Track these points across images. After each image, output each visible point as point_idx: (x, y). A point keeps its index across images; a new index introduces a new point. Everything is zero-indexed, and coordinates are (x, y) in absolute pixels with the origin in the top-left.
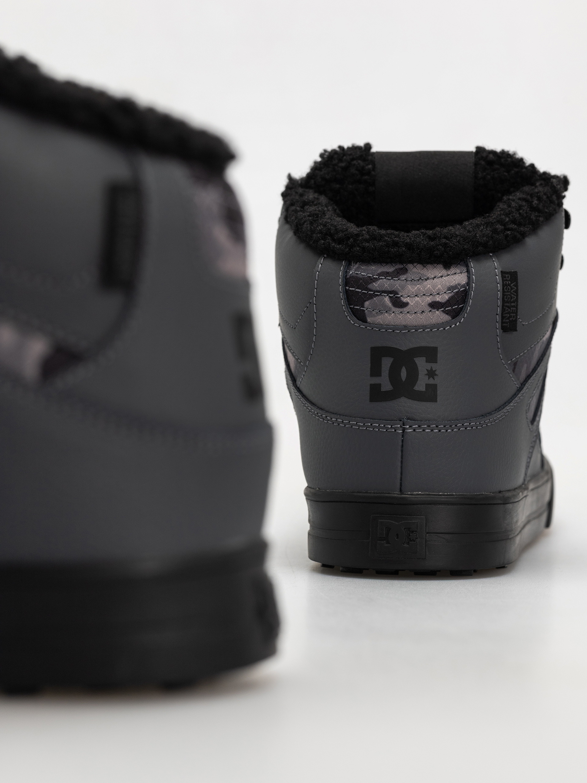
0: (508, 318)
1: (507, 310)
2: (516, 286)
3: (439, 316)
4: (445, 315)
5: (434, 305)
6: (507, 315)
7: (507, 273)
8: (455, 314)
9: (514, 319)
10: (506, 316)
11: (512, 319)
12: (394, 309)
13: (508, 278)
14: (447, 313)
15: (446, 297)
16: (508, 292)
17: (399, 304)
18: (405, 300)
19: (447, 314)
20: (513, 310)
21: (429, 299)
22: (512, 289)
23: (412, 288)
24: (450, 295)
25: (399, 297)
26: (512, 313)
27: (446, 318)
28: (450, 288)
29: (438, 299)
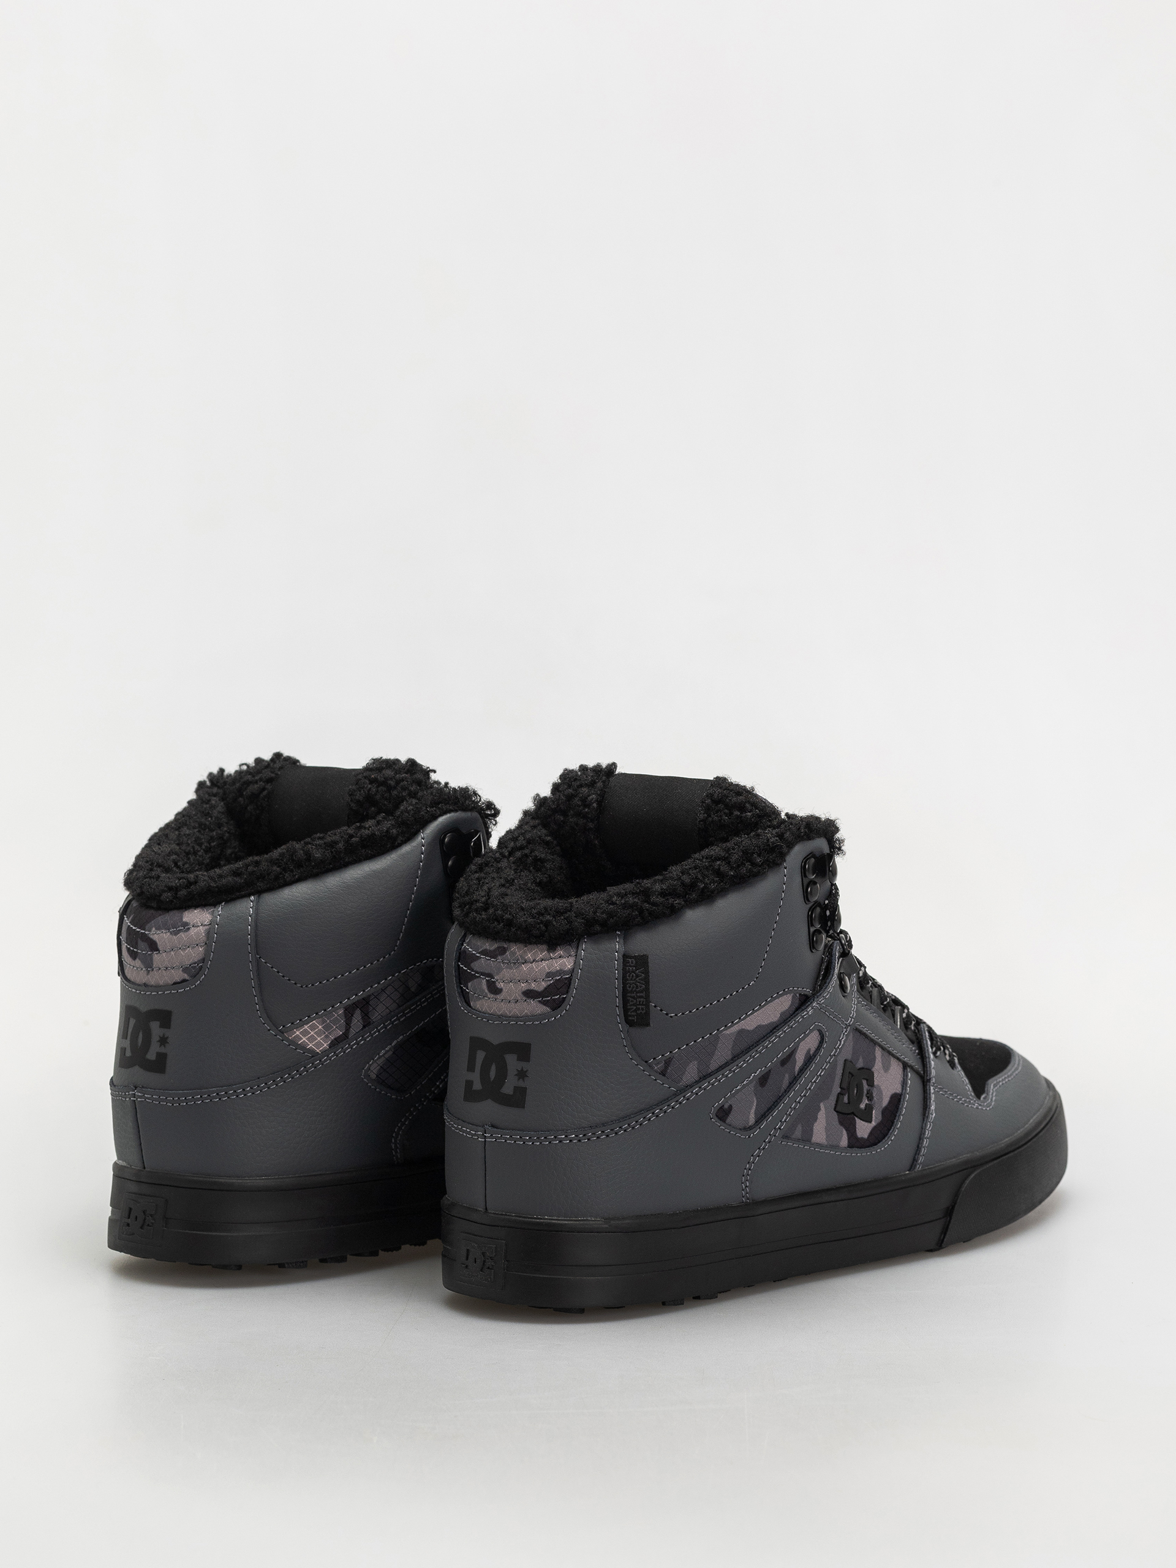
0: (635, 1011)
1: (632, 1001)
2: (647, 972)
3: (535, 1007)
4: (541, 1005)
5: (529, 994)
6: (632, 1007)
7: (631, 957)
8: (556, 1006)
9: (643, 1012)
10: (632, 1009)
11: (641, 1013)
12: (489, 995)
13: (632, 963)
14: (545, 1003)
15: (544, 985)
16: (631, 980)
17: (494, 990)
18: (500, 985)
19: (545, 1005)
20: (640, 1002)
21: (524, 986)
22: (637, 976)
23: (506, 973)
24: (549, 983)
25: (494, 982)
26: (640, 1005)
27: (545, 1009)
28: (549, 975)
29: (533, 986)
